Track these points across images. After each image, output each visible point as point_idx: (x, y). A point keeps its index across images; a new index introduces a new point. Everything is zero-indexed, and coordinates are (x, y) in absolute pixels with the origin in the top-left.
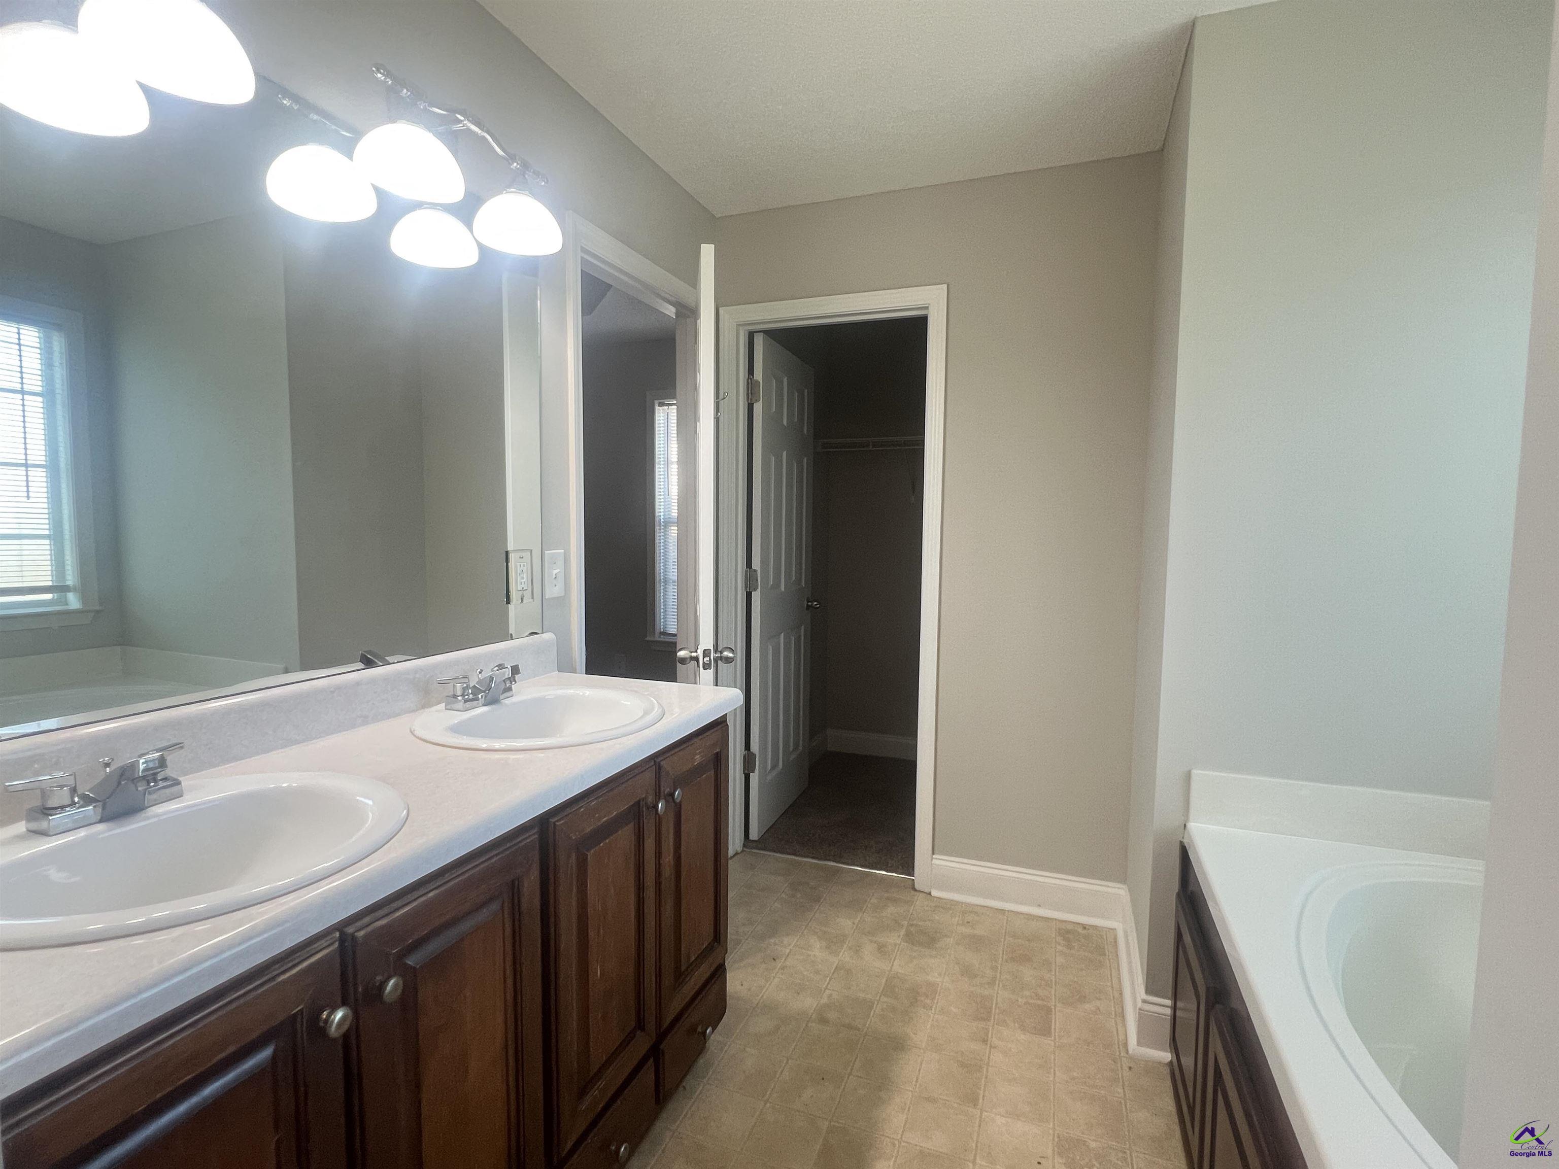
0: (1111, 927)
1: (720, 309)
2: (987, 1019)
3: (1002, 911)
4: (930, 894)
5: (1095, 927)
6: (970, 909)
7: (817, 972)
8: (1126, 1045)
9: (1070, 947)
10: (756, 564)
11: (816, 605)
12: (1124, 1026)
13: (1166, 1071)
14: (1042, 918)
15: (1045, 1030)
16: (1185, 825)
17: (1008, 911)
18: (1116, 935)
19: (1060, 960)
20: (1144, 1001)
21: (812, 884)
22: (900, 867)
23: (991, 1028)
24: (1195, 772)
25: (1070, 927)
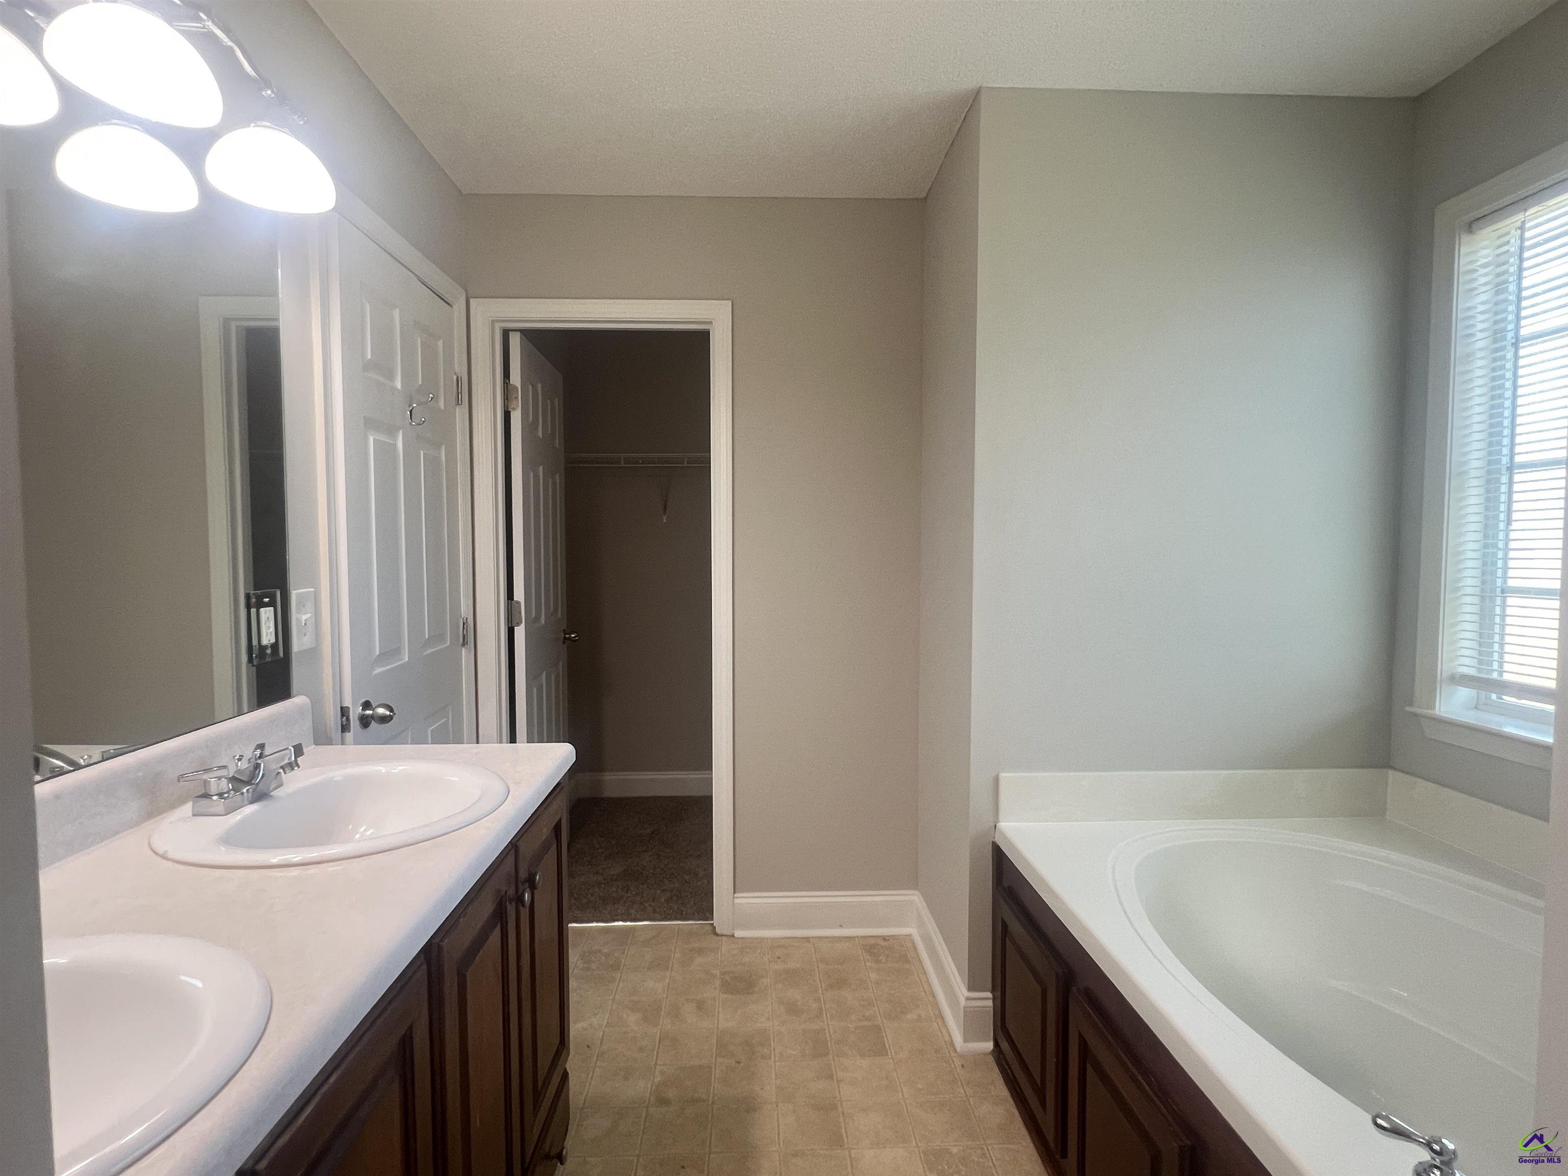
0: (907, 933)
1: (471, 300)
2: (826, 1054)
3: (807, 939)
4: (733, 936)
5: (894, 937)
6: (776, 944)
7: (641, 1049)
8: (952, 1044)
9: (878, 962)
10: (519, 594)
11: (574, 637)
12: (945, 1026)
13: (991, 1060)
14: (847, 937)
15: (880, 1050)
16: (995, 826)
17: (813, 938)
18: (913, 941)
19: (873, 976)
20: (968, 999)
21: (605, 951)
22: (696, 914)
23: (832, 1062)
24: (1003, 775)
25: (873, 941)
